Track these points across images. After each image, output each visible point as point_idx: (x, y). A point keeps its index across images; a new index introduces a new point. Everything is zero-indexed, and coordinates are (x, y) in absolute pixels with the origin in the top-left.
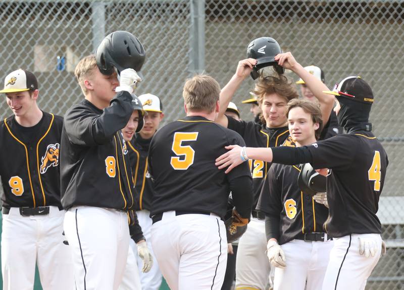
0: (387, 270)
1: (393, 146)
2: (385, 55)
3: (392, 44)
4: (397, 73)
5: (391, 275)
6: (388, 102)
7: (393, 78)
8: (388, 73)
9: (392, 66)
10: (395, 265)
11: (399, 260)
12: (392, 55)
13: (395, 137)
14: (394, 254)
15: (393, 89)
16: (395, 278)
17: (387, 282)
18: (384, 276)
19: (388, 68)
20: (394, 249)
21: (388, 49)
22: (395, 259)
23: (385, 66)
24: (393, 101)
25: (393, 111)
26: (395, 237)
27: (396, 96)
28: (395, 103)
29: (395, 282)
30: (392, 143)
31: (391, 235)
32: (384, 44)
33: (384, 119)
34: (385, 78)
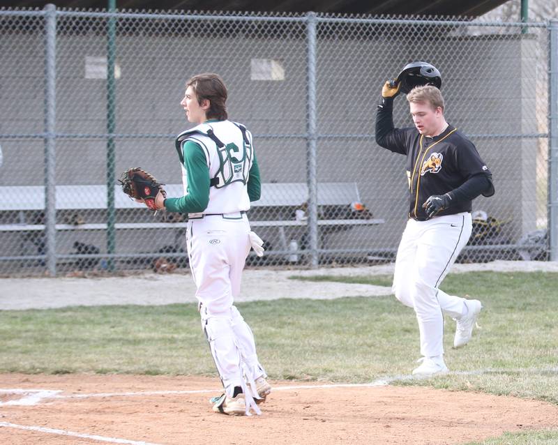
0: (12, 250)
1: (18, 141)
2: (11, 62)
3: (17, 52)
4: (21, 77)
5: (15, 255)
6: (13, 103)
7: (18, 82)
8: (14, 77)
9: (17, 72)
10: (18, 247)
11: (22, 241)
12: (18, 62)
13: (19, 134)
14: (18, 237)
15: (18, 92)
16: (19, 257)
17: (12, 261)
18: (9, 255)
19: (13, 74)
20: (18, 231)
21: (14, 57)
22: (19, 240)
23: (11, 72)
24: (18, 102)
25: (18, 111)
26: (18, 221)
27: (21, 98)
28: (20, 104)
29: (19, 260)
30: (16, 139)
31: (15, 219)
32: (11, 52)
33: (10, 118)
34: (11, 82)
